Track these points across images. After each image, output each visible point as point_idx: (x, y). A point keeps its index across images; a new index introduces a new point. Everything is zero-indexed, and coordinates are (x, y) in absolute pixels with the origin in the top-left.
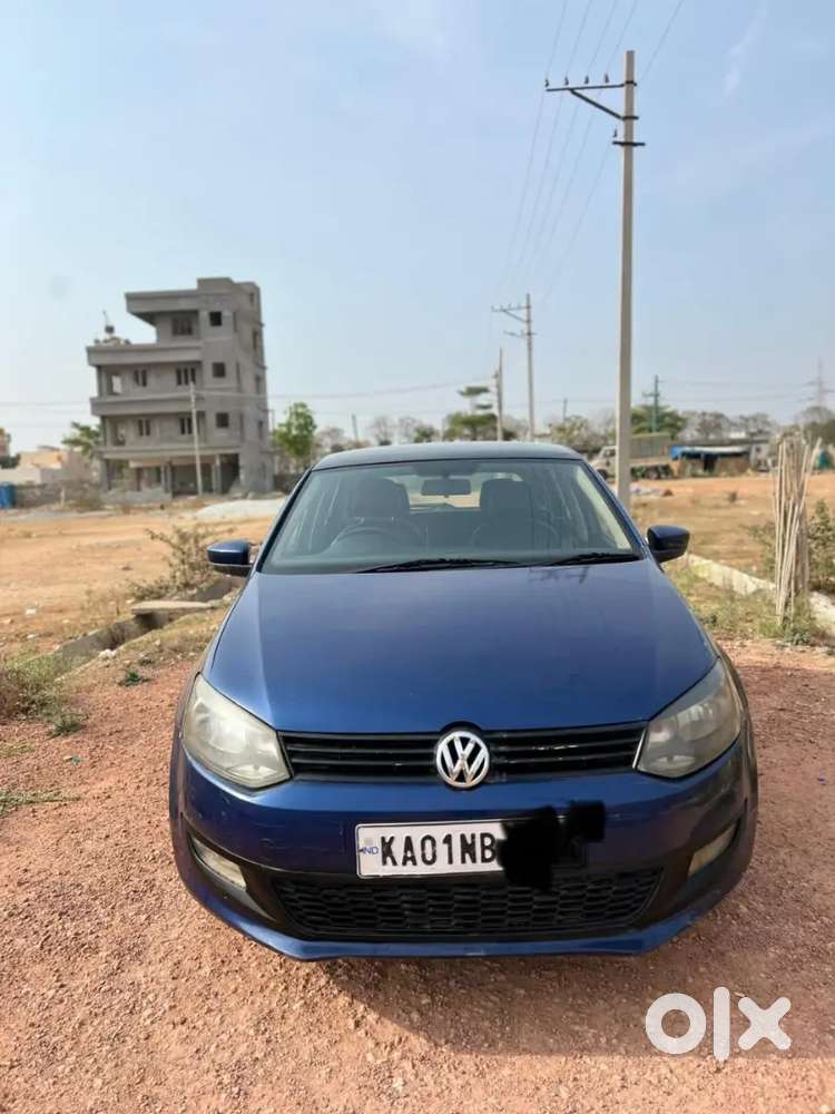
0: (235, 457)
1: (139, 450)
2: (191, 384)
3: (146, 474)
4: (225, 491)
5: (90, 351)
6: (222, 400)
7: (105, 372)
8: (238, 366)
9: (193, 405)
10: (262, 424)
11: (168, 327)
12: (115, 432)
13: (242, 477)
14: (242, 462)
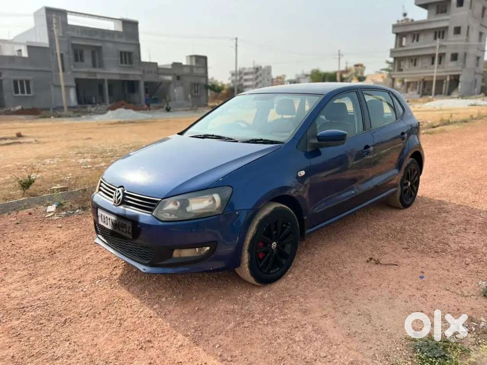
0: (458, 76)
1: (409, 73)
2: (438, 39)
3: (411, 85)
4: (449, 94)
5: (394, 26)
6: (456, 46)
7: (400, 36)
8: (468, 27)
9: (437, 50)
11: (434, 10)
12: (399, 65)
13: (460, 87)
14: (461, 79)
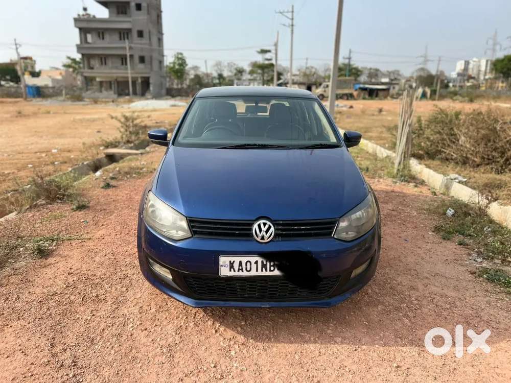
0: (148, 78)
1: (101, 73)
2: (127, 41)
3: (104, 85)
4: (143, 95)
5: (76, 20)
6: (142, 50)
7: (84, 31)
8: (150, 32)
9: (127, 51)
10: (161, 62)
11: (115, 10)
12: (89, 63)
13: (151, 88)
14: (151, 81)
